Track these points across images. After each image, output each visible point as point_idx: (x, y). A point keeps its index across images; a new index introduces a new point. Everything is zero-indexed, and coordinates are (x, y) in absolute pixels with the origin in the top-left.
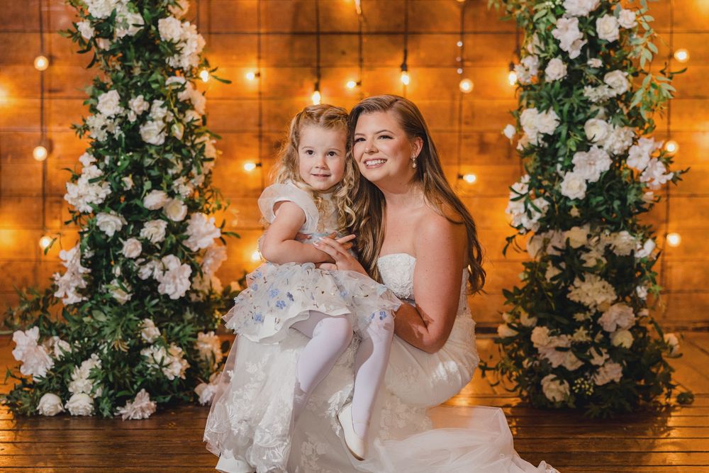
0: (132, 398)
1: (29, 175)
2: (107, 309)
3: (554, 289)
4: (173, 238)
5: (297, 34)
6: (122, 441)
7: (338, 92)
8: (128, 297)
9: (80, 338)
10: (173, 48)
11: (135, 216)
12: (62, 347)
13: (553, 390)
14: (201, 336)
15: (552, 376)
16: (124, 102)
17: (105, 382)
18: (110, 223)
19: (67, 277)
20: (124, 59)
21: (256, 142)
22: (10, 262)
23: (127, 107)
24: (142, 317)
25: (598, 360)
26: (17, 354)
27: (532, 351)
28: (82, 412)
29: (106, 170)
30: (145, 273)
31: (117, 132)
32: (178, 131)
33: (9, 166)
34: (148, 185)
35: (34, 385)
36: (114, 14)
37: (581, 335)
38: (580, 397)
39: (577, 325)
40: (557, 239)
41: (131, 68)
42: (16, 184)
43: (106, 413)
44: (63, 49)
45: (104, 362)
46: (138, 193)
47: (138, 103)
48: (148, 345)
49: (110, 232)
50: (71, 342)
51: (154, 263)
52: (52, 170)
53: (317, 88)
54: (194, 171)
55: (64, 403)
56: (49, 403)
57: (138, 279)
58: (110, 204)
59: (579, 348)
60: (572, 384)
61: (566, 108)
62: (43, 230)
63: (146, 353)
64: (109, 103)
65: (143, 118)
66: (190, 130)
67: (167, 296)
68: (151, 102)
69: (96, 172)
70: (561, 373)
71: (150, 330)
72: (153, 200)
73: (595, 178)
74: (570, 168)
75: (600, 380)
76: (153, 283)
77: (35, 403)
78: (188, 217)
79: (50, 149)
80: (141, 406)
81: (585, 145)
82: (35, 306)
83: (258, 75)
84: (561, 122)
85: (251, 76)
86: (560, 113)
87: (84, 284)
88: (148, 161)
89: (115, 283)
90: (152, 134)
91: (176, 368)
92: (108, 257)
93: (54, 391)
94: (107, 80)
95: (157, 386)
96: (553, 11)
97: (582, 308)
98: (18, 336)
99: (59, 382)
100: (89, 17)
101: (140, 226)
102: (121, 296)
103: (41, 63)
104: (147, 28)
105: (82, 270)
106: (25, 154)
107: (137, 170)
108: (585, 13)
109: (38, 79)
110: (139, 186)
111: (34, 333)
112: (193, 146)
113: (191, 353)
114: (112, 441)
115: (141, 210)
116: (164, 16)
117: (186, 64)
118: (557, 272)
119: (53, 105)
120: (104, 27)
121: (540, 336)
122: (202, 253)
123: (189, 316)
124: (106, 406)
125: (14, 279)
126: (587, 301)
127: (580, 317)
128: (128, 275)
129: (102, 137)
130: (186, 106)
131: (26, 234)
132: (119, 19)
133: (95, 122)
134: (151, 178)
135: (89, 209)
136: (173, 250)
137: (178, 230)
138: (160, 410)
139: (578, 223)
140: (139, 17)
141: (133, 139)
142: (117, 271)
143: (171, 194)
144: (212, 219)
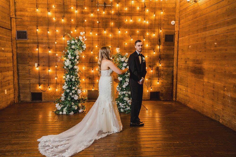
0: (71, 112)
1: (54, 81)
2: (68, 101)
3: (122, 98)
4: (76, 92)
5: (90, 63)
6: (70, 118)
7: (95, 70)
8: (70, 100)
9: (64, 105)
10: (76, 69)
11: (71, 90)
12: (62, 106)
13: (122, 110)
14: (79, 104)
15: (122, 109)
16: (70, 76)
17: (68, 110)
18: (68, 91)
19: (63, 97)
20: (69, 71)
21: (85, 76)
22: (51, 92)
23: (70, 77)
24: (72, 102)
25: (127, 107)
26: (56, 107)
27: (119, 106)
28: (65, 114)
29: (68, 84)
30: (72, 97)
31: (69, 80)
32: (76, 79)
33: (51, 80)
34: (73, 86)
35: (58, 110)
36: (69, 65)
37: (125, 104)
38: (125, 111)
39: (125, 103)
40: (122, 93)
41: (70, 72)
42: (52, 82)
43: (68, 114)
44: (59, 64)
45: (67, 108)
46: (71, 87)
47: (71, 76)
48: (73, 105)
49: (68, 92)
50: (63, 105)
51: (73, 95)
52: (57, 80)
53: (93, 70)
54: (78, 84)
55: (62, 113)
56: (61, 113)
57: (71, 97)
58: (68, 89)
59: (125, 105)
60: (124, 109)
61: (123, 77)
62: (56, 88)
63: (72, 106)
64: (68, 76)
65: (72, 78)
66: (78, 79)
67: (75, 99)
68: (73, 76)
69: (66, 85)
70: (123, 108)
71: (73, 104)
72: (73, 88)
73: (127, 85)
74: (124, 84)
75: (127, 109)
76: (73, 98)
77: (59, 113)
78: (77, 90)
79: (57, 77)
80: (72, 113)
81: (125, 82)
82: (58, 100)
83: (85, 68)
84: (123, 79)
85: (84, 68)
86: (123, 78)
87: (64, 98)
88: (73, 83)
89: (68, 98)
90: (73, 80)
91: (76, 108)
92: (68, 95)
93: (61, 111)
94: (68, 73)
95: (74, 110)
96: (122, 65)
97: (125, 100)
98: (56, 104)
99: (62, 110)
100: (65, 66)
101: (72, 91)
102: (69, 100)
103: (56, 67)
104: (73, 67)
105: (65, 96)
106: (53, 78)
107: (71, 84)
108: (125, 66)
109: (55, 68)
110: (72, 86)
111: (58, 104)
112: (78, 81)
113: (78, 107)
114: (69, 118)
115: (72, 89)
116: (75, 65)
117: (77, 71)
118: (122, 96)
119: (57, 72)
120: (67, 67)
121: (120, 104)
122: (79, 94)
123: (77, 101)
124: (68, 113)
125: (52, 95)
126: (126, 100)
127: (125, 102)
128: (70, 97)
129: (67, 80)
130: (77, 76)
131: (54, 89)
132: (69, 66)
133: (67, 79)
134: (73, 85)
135: (66, 89)
136: (75, 94)
137: (76, 91)
138: (74, 114)
139: (125, 91)
140: (72, 66)
141: (71, 80)
142: (69, 97)
143: (76, 87)
144: (80, 90)
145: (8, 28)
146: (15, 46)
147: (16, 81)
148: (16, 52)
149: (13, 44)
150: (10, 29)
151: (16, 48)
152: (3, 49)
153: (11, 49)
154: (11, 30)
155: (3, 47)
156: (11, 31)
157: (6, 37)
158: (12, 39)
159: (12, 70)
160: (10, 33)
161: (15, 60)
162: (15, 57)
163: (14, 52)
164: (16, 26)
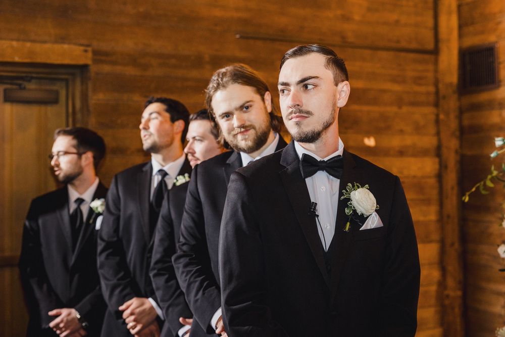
145: (414, 46)
146: (453, 124)
147: (452, 293)
148: (456, 152)
149: (442, 117)
150: (430, 46)
151: (457, 133)
152: (370, 142)
153: (428, 141)
154: (435, 52)
155: (368, 134)
156: (432, 57)
157: (397, 88)
158: (437, 93)
159: (435, 236)
160: (431, 67)
161: (453, 188)
162: (451, 178)
163: (444, 151)
164: (460, 27)
